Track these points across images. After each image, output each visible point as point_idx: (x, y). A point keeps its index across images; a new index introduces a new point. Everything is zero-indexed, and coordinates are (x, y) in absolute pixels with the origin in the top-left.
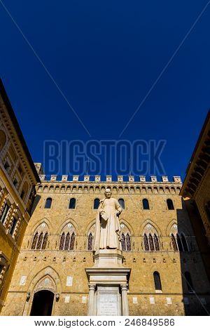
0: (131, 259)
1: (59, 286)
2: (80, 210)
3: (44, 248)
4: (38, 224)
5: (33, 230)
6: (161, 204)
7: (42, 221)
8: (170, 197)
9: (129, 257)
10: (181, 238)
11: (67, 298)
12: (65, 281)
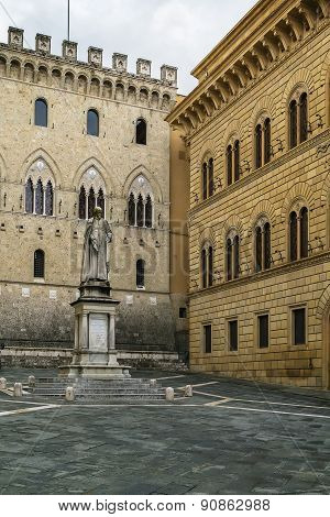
10: (145, 202)
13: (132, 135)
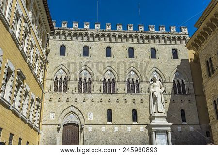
0: (140, 100)
1: (82, 120)
2: (94, 57)
3: (65, 91)
4: (56, 70)
5: (53, 75)
6: (167, 53)
7: (59, 68)
8: (176, 47)
9: (138, 99)
10: (181, 83)
11: (90, 128)
12: (87, 117)
13: (171, 55)
